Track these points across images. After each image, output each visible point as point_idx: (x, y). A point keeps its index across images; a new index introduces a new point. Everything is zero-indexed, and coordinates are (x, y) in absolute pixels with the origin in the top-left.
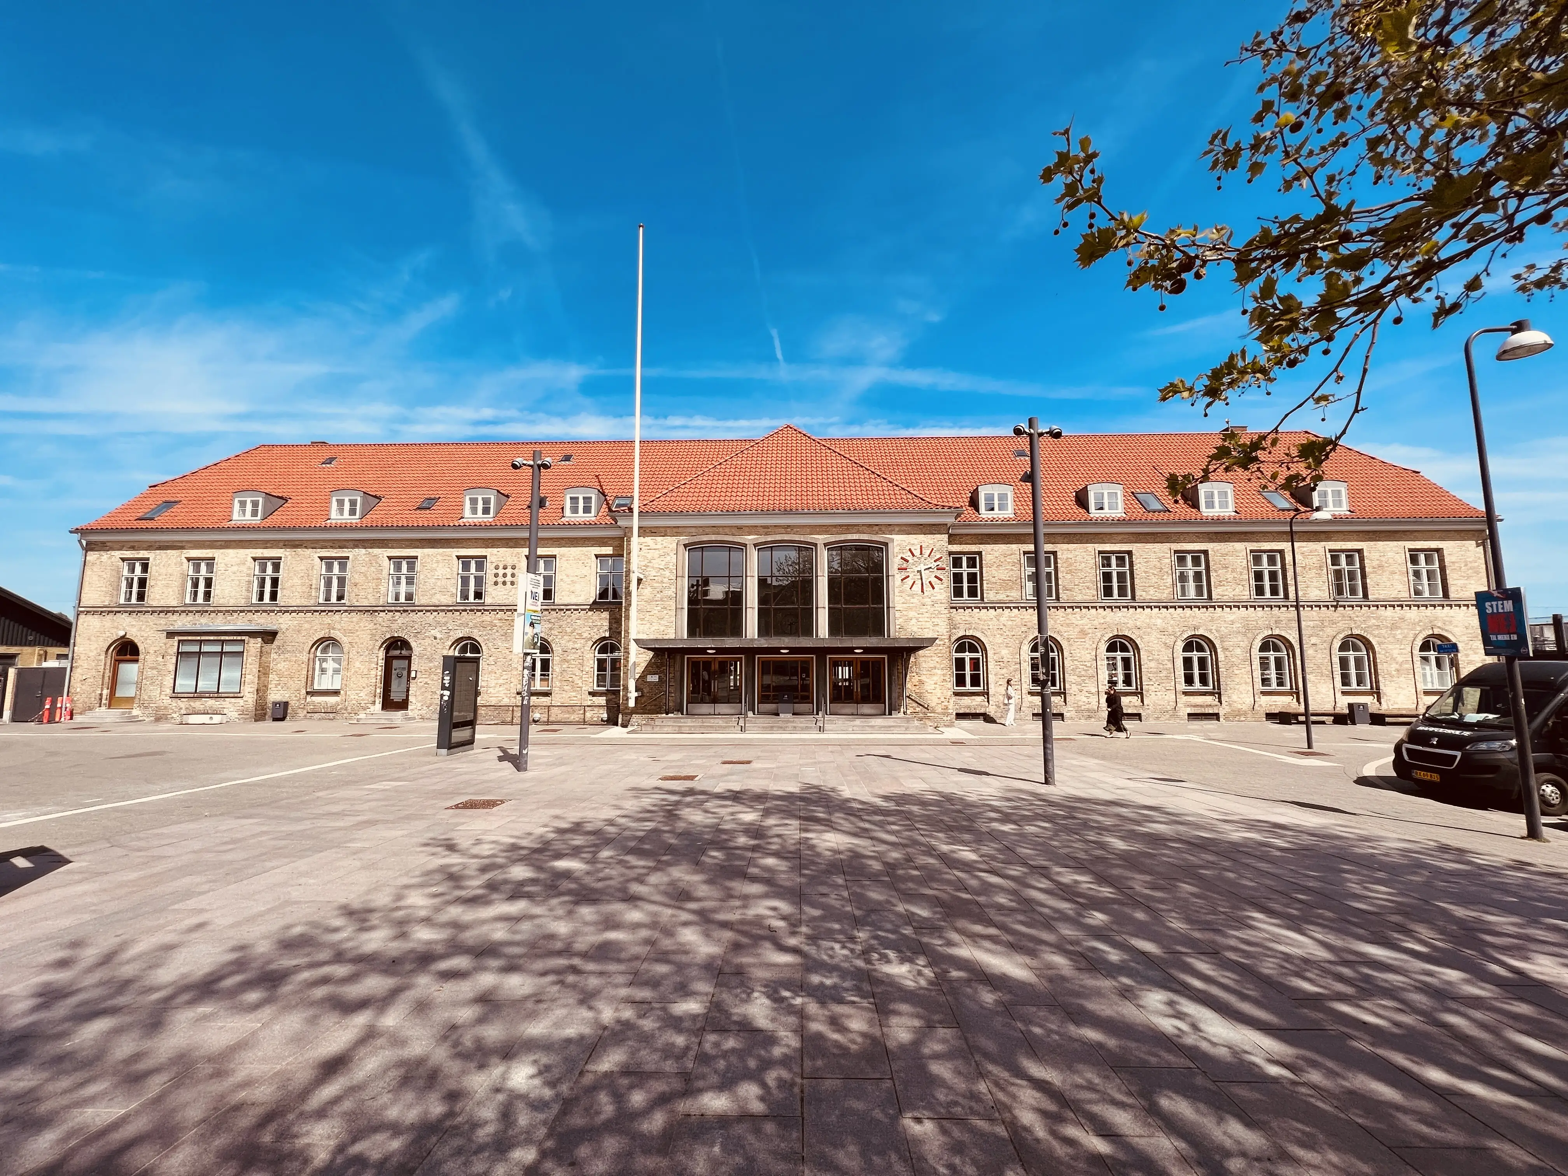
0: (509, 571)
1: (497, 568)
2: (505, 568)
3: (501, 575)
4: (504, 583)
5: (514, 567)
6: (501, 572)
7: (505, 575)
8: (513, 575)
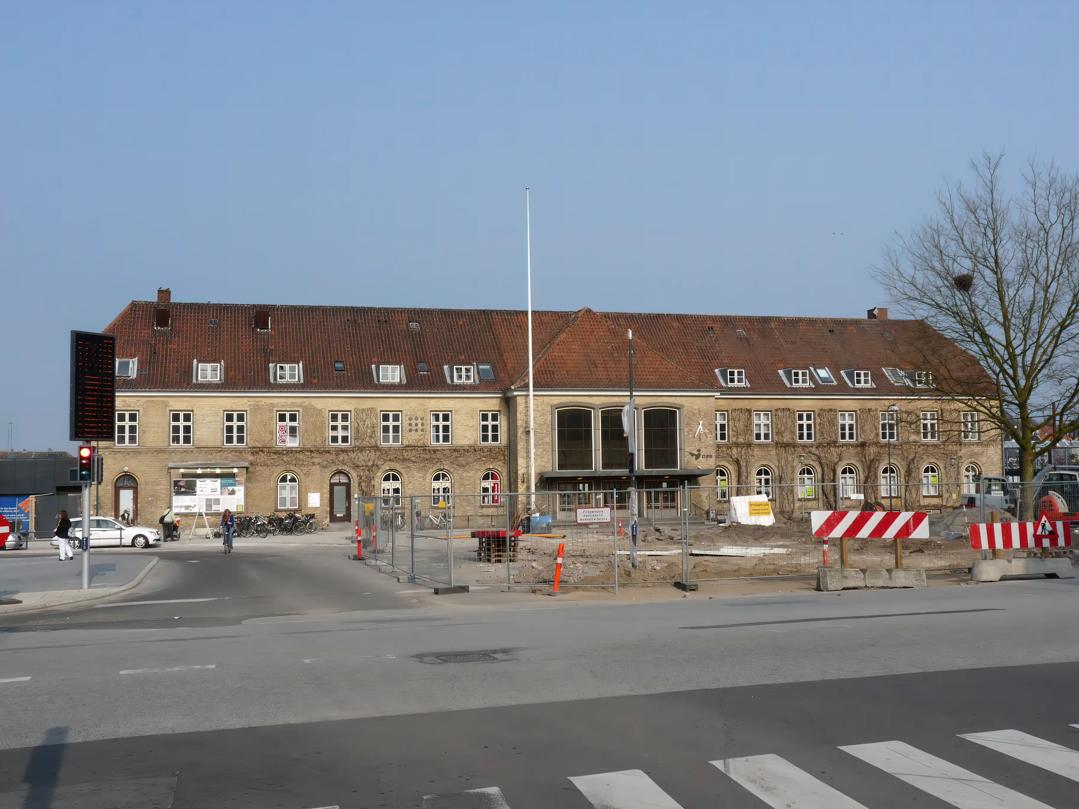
0: (419, 422)
1: (410, 419)
2: (416, 419)
3: (413, 424)
4: (417, 430)
5: (422, 419)
6: (413, 422)
7: (416, 425)
8: (423, 425)
